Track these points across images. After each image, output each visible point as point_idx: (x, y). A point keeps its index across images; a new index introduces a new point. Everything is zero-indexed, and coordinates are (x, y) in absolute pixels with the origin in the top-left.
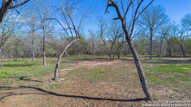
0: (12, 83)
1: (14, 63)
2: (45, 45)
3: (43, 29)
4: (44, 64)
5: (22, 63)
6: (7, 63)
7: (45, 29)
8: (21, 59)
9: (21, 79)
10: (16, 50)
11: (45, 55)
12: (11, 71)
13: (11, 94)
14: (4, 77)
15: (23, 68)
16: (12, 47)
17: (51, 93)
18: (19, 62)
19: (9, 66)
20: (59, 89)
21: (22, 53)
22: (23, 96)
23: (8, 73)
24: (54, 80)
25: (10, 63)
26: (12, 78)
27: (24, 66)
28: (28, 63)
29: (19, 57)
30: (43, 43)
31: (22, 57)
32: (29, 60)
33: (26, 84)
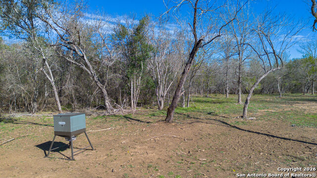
0: (200, 115)
1: (205, 99)
2: (240, 76)
3: (239, 54)
4: (239, 101)
5: (214, 99)
6: (197, 99)
7: (241, 55)
8: (212, 95)
9: (210, 114)
10: (207, 83)
11: (240, 91)
12: (201, 106)
13: (198, 122)
14: (193, 111)
15: (213, 105)
16: (203, 80)
17: (234, 127)
18: (210, 99)
19: (199, 101)
20: (245, 126)
21: (213, 87)
22: (208, 124)
23: (197, 107)
24: (242, 117)
25: (200, 99)
26: (201, 112)
27: (214, 103)
28: (220, 100)
29: (210, 93)
30: (238, 74)
31: (215, 93)
32: (222, 97)
33: (214, 117)
